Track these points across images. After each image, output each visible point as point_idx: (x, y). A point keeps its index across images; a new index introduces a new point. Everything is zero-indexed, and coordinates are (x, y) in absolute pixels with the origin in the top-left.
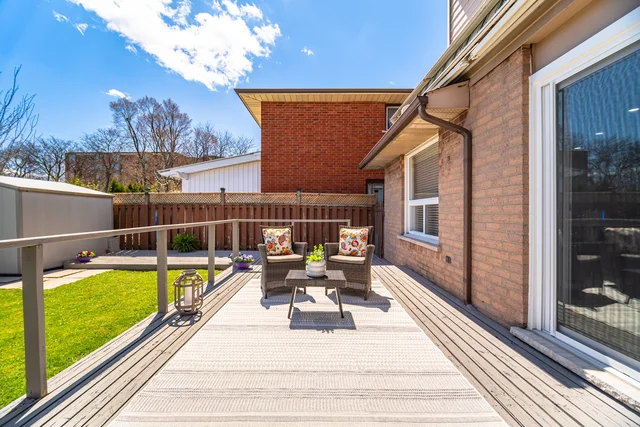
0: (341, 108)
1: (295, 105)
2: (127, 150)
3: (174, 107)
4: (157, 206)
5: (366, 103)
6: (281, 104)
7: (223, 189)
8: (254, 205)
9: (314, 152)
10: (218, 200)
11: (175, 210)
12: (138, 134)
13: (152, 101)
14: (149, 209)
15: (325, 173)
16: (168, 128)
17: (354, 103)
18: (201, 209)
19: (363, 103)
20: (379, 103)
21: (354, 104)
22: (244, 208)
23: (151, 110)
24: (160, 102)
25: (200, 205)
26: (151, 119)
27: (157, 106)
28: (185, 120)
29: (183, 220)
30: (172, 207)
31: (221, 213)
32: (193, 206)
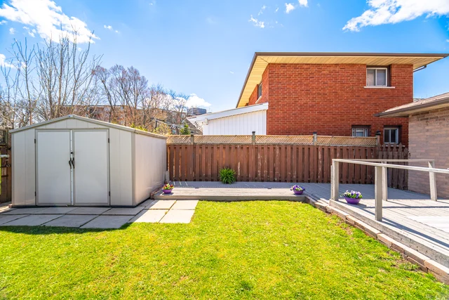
0: (332, 69)
1: (295, 66)
2: (101, 104)
3: (136, 72)
4: (201, 146)
5: (353, 65)
6: (284, 65)
7: (254, 132)
8: (279, 145)
9: (310, 103)
10: (249, 141)
11: (215, 148)
12: (111, 92)
13: (120, 68)
14: (195, 148)
15: (319, 120)
16: (132, 87)
17: (342, 64)
18: (236, 148)
19: (349, 65)
20: (361, 65)
21: (343, 66)
22: (271, 148)
23: (121, 75)
24: (126, 69)
25: (236, 145)
26: (122, 80)
27: (124, 72)
28: (144, 82)
29: (222, 157)
30: (212, 146)
31: (252, 151)
32: (230, 146)
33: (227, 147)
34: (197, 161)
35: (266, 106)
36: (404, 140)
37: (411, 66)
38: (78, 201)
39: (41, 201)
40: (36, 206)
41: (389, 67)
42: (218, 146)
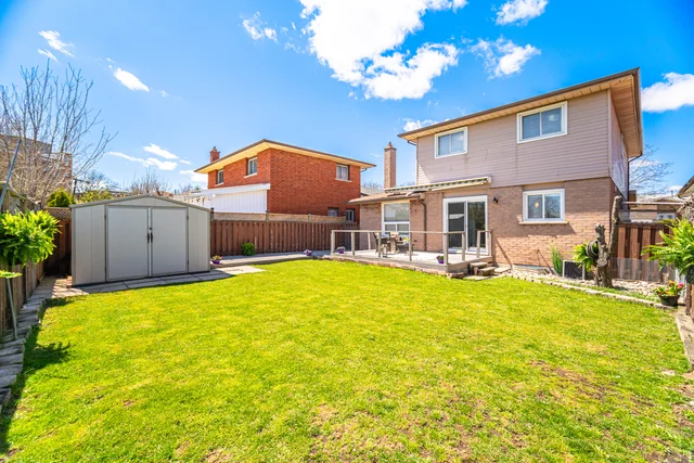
4: (221, 222)
10: (263, 219)
11: (235, 225)
14: (214, 224)
17: (322, 159)
18: (253, 224)
19: (327, 160)
20: (334, 162)
21: (323, 161)
22: (281, 224)
25: (253, 222)
29: (240, 234)
30: (232, 222)
31: (266, 228)
32: (248, 223)
33: (246, 224)
34: (218, 236)
35: (268, 186)
36: (357, 220)
37: (359, 167)
38: (156, 272)
39: (111, 276)
40: (107, 282)
41: (349, 166)
42: (238, 223)
